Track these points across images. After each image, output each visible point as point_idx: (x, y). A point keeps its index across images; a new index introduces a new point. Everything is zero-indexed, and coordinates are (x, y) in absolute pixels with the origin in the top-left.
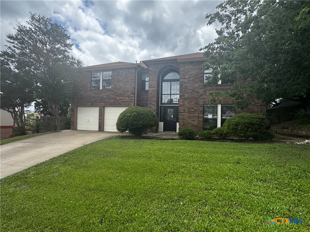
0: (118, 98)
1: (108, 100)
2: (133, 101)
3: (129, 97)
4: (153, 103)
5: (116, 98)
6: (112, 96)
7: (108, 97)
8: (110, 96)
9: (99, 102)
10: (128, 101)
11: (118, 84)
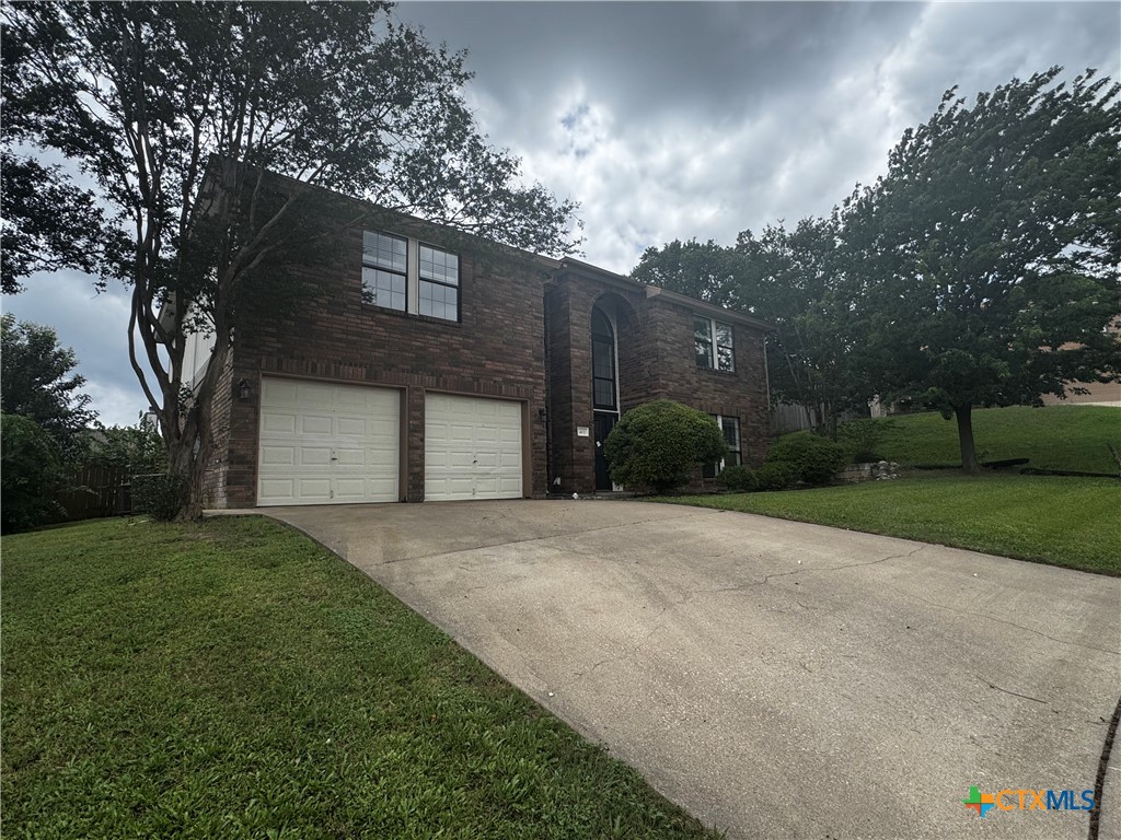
0: (489, 365)
1: (449, 368)
2: (540, 384)
3: (526, 366)
4: (584, 399)
5: (484, 365)
6: (466, 351)
7: (451, 353)
8: (457, 350)
9: (409, 367)
10: (527, 383)
11: (486, 310)
